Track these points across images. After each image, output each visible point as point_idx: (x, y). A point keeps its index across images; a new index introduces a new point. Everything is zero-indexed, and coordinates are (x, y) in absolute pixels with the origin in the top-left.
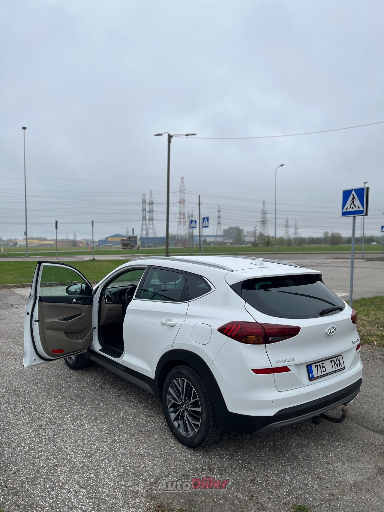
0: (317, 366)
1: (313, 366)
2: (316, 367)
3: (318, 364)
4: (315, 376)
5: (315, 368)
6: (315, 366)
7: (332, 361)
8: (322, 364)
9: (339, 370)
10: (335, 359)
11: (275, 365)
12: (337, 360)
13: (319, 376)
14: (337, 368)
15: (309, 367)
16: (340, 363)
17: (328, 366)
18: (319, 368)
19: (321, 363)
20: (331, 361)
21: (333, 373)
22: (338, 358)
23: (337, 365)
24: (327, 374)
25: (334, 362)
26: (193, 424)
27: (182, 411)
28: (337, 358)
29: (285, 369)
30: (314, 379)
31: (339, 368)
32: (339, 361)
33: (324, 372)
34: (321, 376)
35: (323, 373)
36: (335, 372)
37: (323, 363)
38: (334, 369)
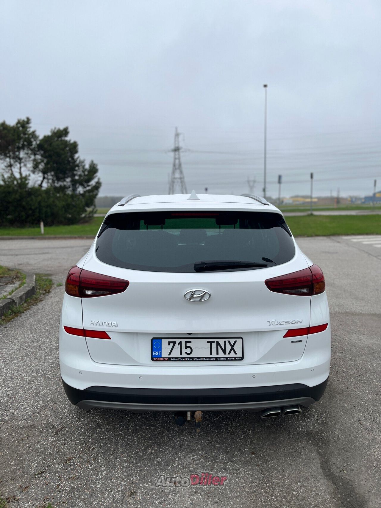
0: (174, 343)
1: (164, 342)
3: (178, 341)
5: (169, 344)
8: (187, 342)
9: (225, 359)
10: (221, 341)
11: (88, 327)
12: (227, 343)
13: (173, 358)
14: (222, 355)
15: (156, 342)
16: (233, 349)
18: (177, 347)
19: (183, 341)
20: (208, 342)
22: (232, 341)
23: (224, 351)
24: (193, 359)
28: (226, 340)
29: (103, 335)
30: (162, 359)
32: (232, 346)
33: (188, 354)
34: (178, 359)
35: (185, 356)
36: (216, 359)
37: (190, 342)
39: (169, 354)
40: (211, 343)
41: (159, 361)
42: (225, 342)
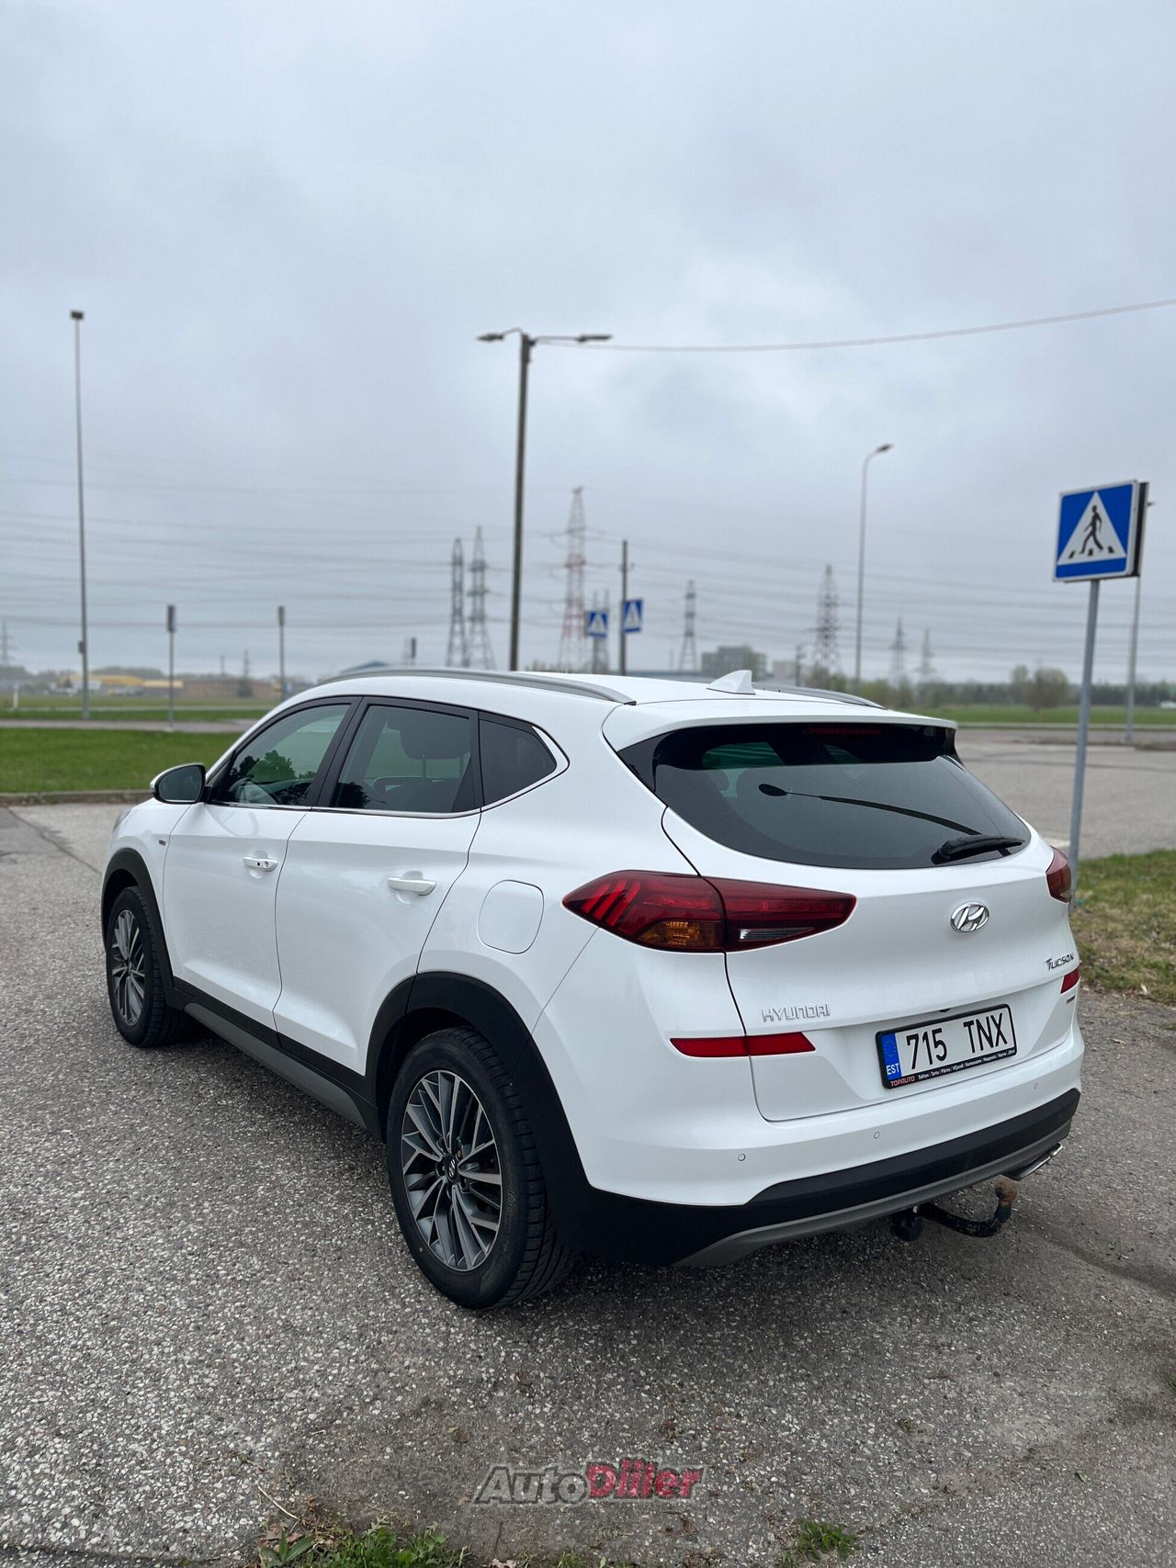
0: (916, 1037)
1: (901, 1039)
2: (913, 1042)
3: (920, 1032)
4: (906, 1070)
5: (909, 1044)
6: (909, 1038)
7: (972, 1023)
8: (935, 1032)
9: (994, 1057)
10: (982, 1018)
11: (757, 1027)
12: (990, 1019)
13: (921, 1073)
14: (988, 1050)
15: (885, 1043)
16: (1000, 1033)
17: (958, 1043)
18: (922, 1045)
19: (929, 1029)
20: (965, 1024)
21: (974, 1063)
22: (996, 1014)
23: (990, 1040)
24: (951, 1069)
25: (980, 1027)
26: (477, 1227)
27: (446, 1185)
28: (988, 1014)
29: (795, 1042)
30: (904, 1081)
31: (995, 1049)
32: (998, 1026)
33: (941, 1059)
34: (930, 1075)
35: (937, 1064)
36: (982, 1061)
37: (939, 1031)
38: (979, 1053)
39: (914, 1067)
40: (968, 1024)
41: (900, 1085)
42: (987, 1018)
